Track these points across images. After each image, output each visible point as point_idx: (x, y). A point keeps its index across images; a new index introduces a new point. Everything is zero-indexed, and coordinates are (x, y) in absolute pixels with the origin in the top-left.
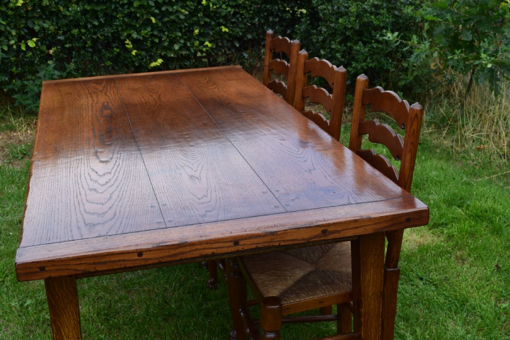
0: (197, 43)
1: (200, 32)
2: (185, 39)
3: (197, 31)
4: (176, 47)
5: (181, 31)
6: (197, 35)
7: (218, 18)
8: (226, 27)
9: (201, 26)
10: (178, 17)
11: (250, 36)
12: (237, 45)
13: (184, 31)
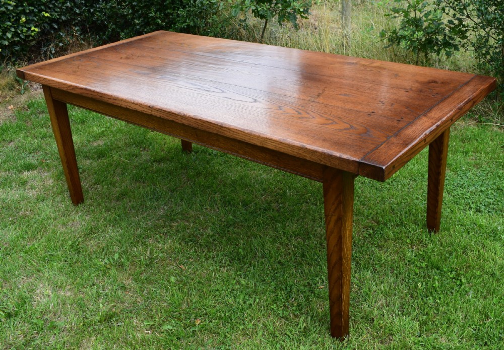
0: (25, 29)
1: (26, 20)
2: (14, 28)
3: (24, 19)
4: (9, 35)
5: (10, 21)
6: (24, 23)
7: (39, 6)
8: (46, 12)
9: (26, 14)
10: (7, 8)
11: (64, 18)
12: (56, 27)
13: (13, 20)
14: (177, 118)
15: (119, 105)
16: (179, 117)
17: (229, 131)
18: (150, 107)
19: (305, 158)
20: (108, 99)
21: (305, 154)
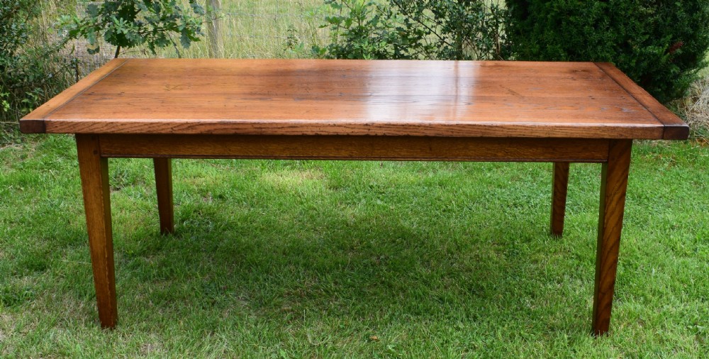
14: (418, 131)
15: (300, 134)
16: (420, 128)
17: (501, 129)
18: (367, 125)
19: (602, 137)
20: (276, 130)
21: (603, 133)
